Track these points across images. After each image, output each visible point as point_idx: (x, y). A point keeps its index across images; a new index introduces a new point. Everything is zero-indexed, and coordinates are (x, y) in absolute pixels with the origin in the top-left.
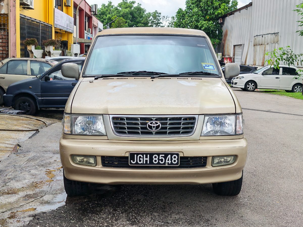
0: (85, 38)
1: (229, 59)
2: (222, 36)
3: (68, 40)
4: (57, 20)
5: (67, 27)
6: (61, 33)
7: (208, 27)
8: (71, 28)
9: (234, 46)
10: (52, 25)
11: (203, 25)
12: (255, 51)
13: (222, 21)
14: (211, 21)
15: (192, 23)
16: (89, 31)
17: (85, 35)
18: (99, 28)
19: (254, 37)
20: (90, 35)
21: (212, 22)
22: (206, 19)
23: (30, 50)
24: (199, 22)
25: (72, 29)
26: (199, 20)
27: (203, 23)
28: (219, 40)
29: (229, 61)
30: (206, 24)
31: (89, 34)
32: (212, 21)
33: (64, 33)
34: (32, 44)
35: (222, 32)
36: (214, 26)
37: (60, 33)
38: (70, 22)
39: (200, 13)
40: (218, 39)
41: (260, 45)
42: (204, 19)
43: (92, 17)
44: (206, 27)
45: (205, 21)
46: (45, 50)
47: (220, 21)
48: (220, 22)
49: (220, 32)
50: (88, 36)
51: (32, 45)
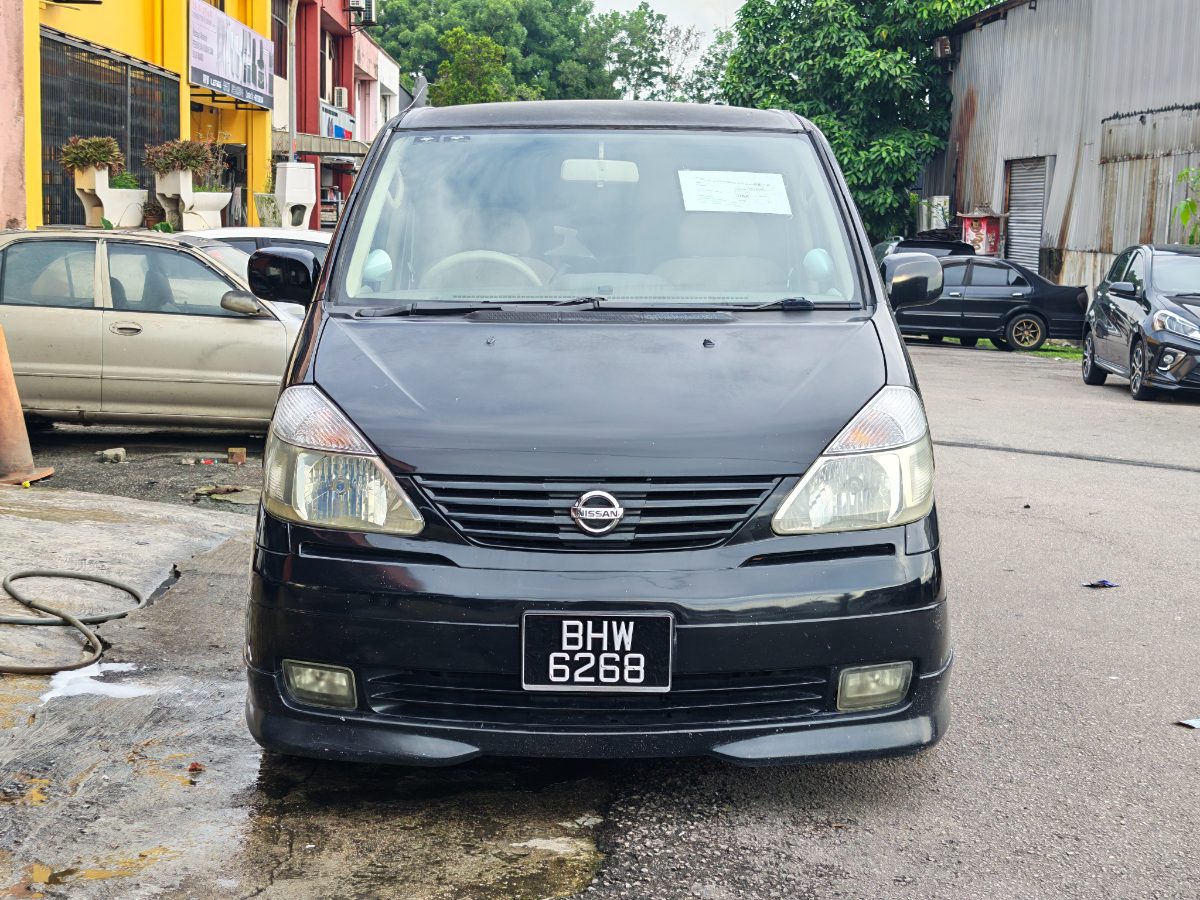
0: (324, 132)
1: (984, 226)
2: (949, 119)
3: (247, 142)
4: (200, 52)
5: (245, 81)
6: (217, 109)
7: (886, 77)
8: (262, 86)
9: (1009, 164)
10: (178, 76)
11: (863, 67)
12: (1108, 188)
13: (948, 50)
14: (900, 49)
15: (813, 58)
16: (340, 98)
17: (324, 118)
18: (382, 85)
19: (1103, 121)
20: (342, 120)
21: (905, 57)
22: (875, 40)
23: (86, 191)
24: (843, 56)
25: (265, 91)
26: (842, 45)
27: (860, 60)
28: (937, 138)
29: (988, 231)
30: (874, 64)
31: (337, 111)
32: (903, 50)
33: (230, 110)
34: (95, 162)
35: (948, 98)
36: (914, 71)
37: (211, 109)
38: (258, 58)
39: (846, 16)
40: (932, 133)
41: (1131, 159)
42: (868, 42)
43: (350, 36)
44: (878, 75)
45: (870, 48)
46: (158, 190)
47: (942, 51)
48: (939, 55)
49: (943, 102)
50: (336, 121)
51: (97, 167)
